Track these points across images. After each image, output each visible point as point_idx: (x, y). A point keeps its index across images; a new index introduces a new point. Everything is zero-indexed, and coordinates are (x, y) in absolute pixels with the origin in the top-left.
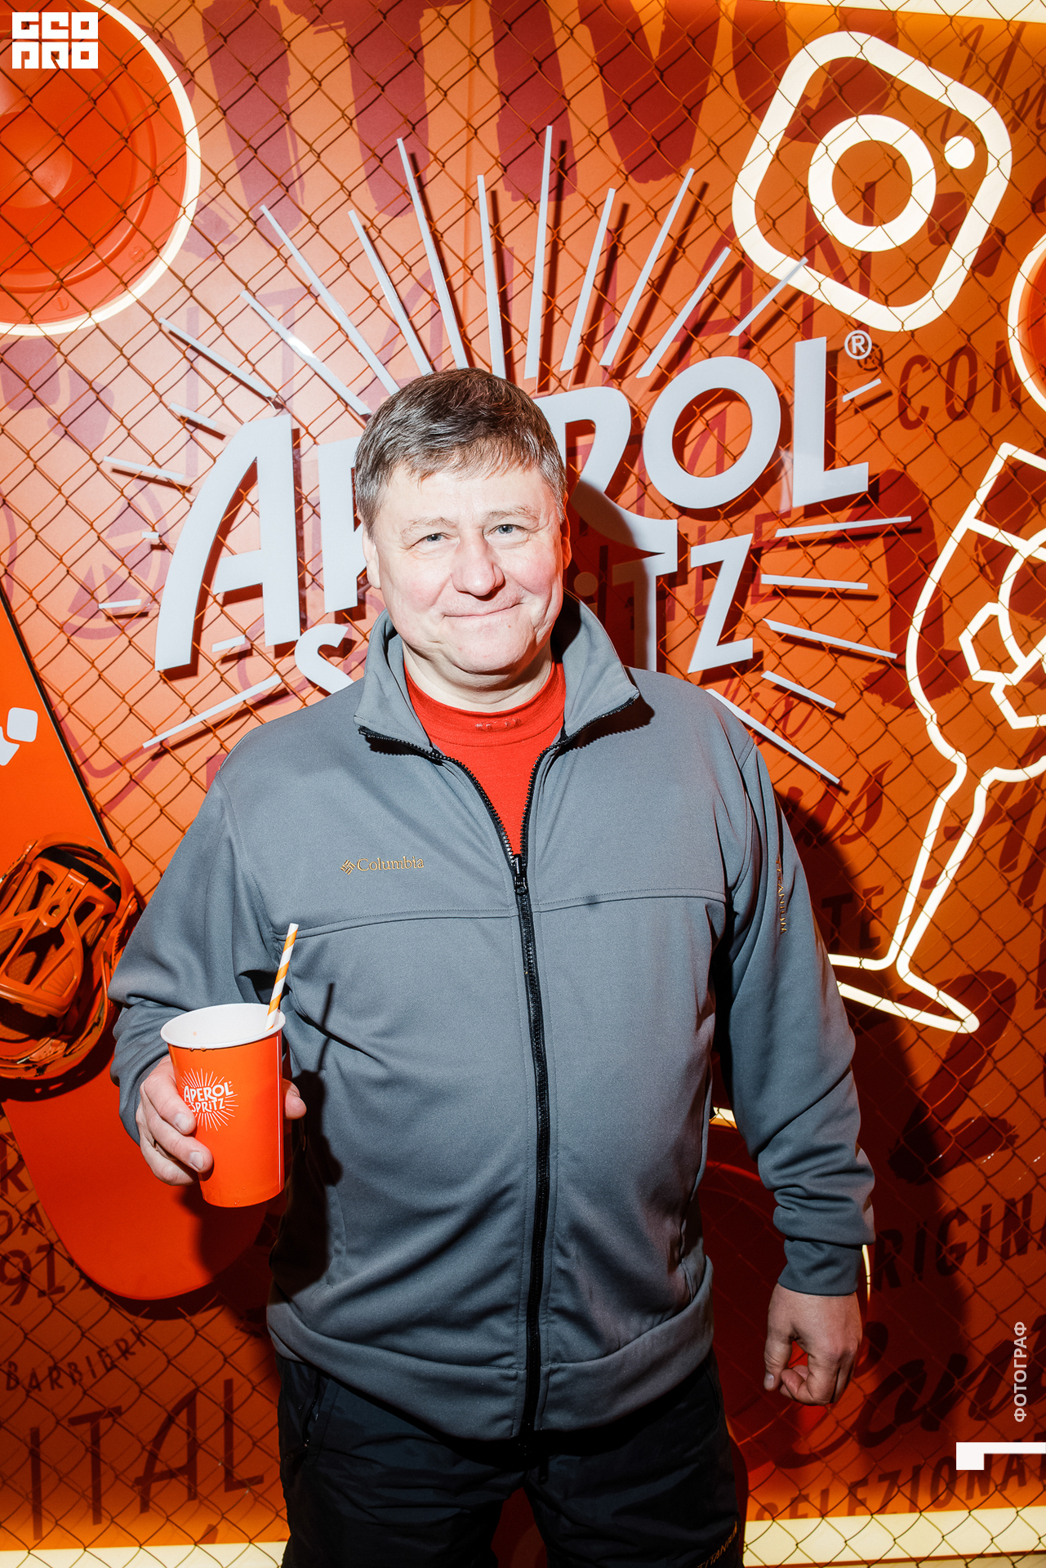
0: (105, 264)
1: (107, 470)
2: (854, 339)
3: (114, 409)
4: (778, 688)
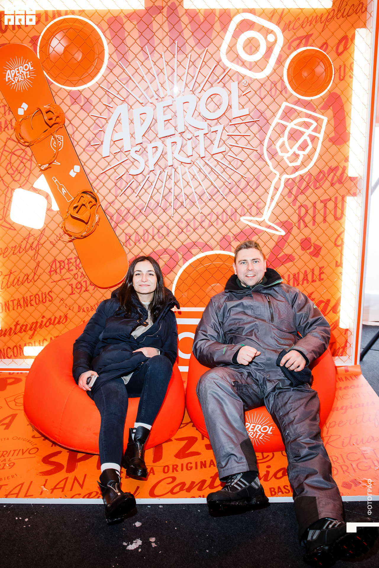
0: (89, 74)
1: (90, 116)
2: (244, 81)
3: (93, 104)
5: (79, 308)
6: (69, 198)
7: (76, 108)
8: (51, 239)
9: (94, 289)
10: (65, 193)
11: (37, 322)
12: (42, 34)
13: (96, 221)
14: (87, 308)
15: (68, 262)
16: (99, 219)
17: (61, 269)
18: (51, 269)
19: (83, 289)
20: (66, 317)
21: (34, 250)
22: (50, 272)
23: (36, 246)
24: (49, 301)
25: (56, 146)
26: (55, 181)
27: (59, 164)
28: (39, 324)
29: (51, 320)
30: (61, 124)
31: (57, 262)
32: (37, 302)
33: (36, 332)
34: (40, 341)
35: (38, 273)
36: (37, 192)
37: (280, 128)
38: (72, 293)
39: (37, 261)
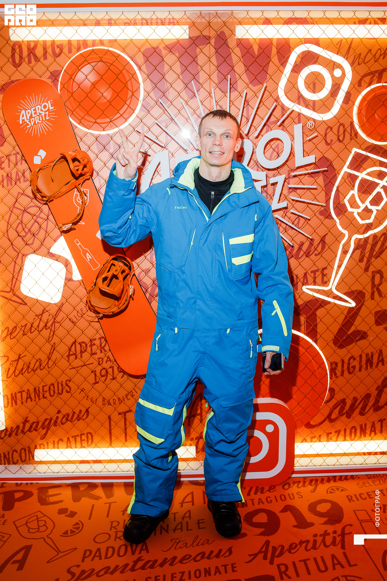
0: (121, 115)
2: (309, 123)
4: (292, 213)
5: (103, 401)
6: (95, 265)
7: (105, 156)
8: (71, 316)
9: (122, 377)
10: (90, 259)
11: (51, 419)
12: (64, 68)
13: (130, 294)
14: (113, 399)
15: (91, 343)
16: (134, 290)
17: (82, 352)
18: (69, 353)
19: (110, 377)
20: (87, 411)
21: (49, 330)
22: (69, 356)
23: (52, 325)
24: (67, 392)
25: (80, 202)
26: (78, 245)
27: (84, 223)
28: (53, 421)
29: (68, 415)
30: (88, 174)
31: (77, 344)
32: (52, 394)
33: (49, 432)
34: (54, 441)
35: (53, 358)
36: (54, 258)
37: (349, 179)
38: (96, 383)
39: (52, 343)
